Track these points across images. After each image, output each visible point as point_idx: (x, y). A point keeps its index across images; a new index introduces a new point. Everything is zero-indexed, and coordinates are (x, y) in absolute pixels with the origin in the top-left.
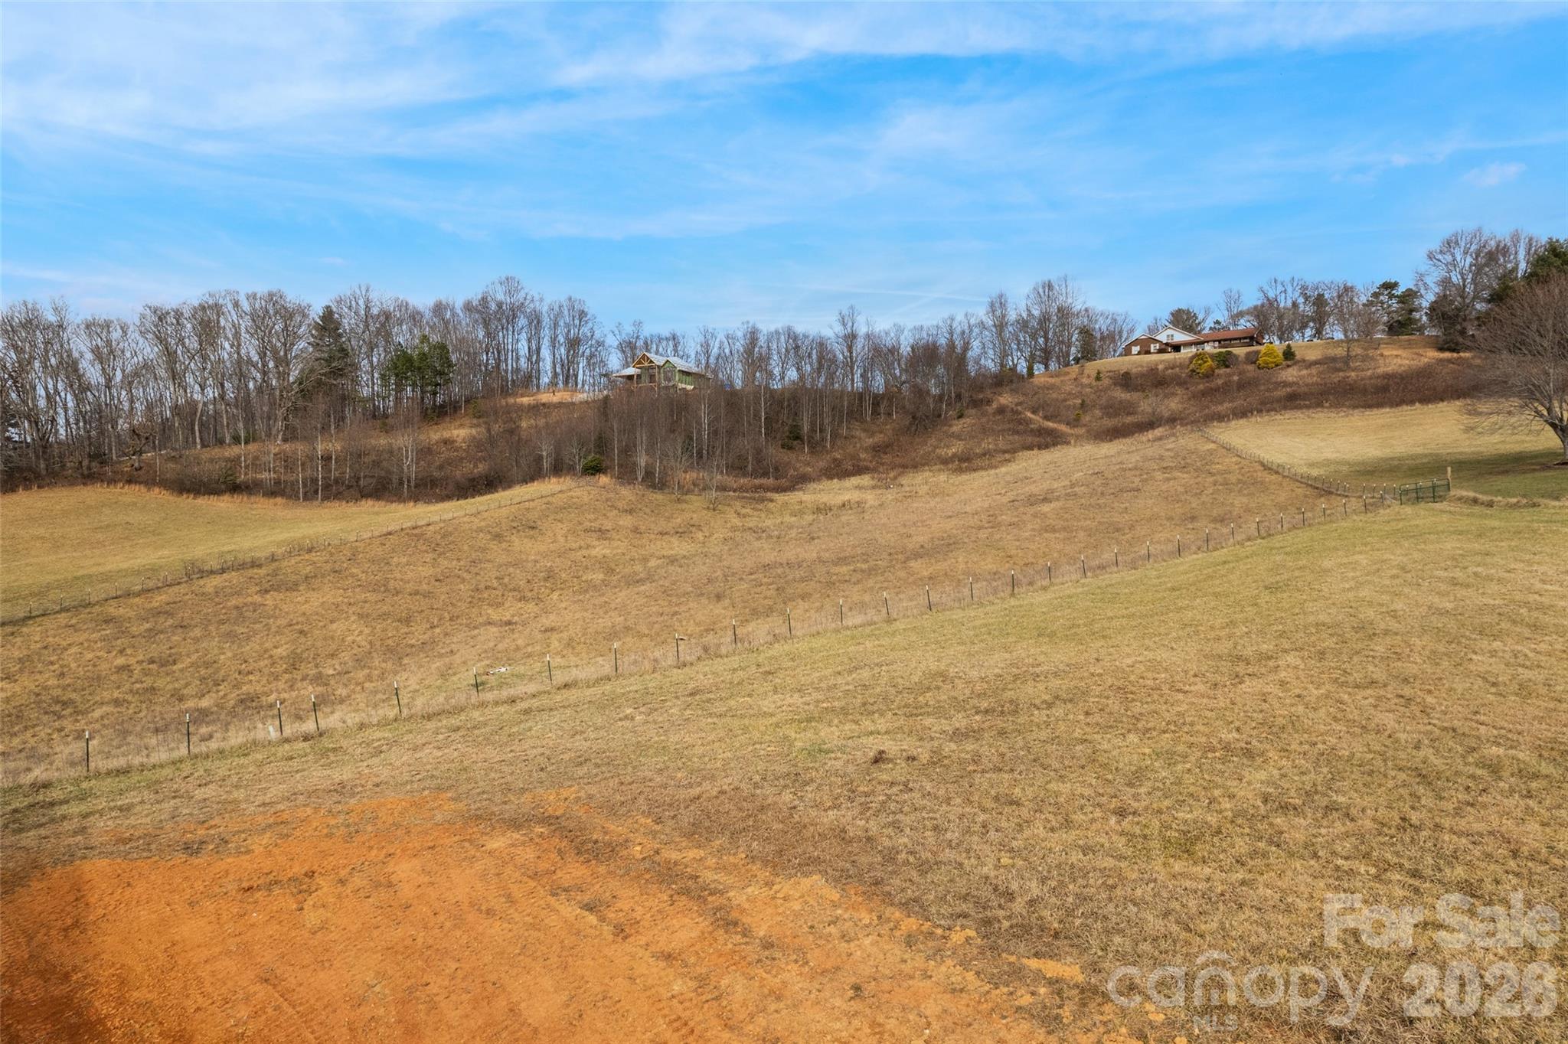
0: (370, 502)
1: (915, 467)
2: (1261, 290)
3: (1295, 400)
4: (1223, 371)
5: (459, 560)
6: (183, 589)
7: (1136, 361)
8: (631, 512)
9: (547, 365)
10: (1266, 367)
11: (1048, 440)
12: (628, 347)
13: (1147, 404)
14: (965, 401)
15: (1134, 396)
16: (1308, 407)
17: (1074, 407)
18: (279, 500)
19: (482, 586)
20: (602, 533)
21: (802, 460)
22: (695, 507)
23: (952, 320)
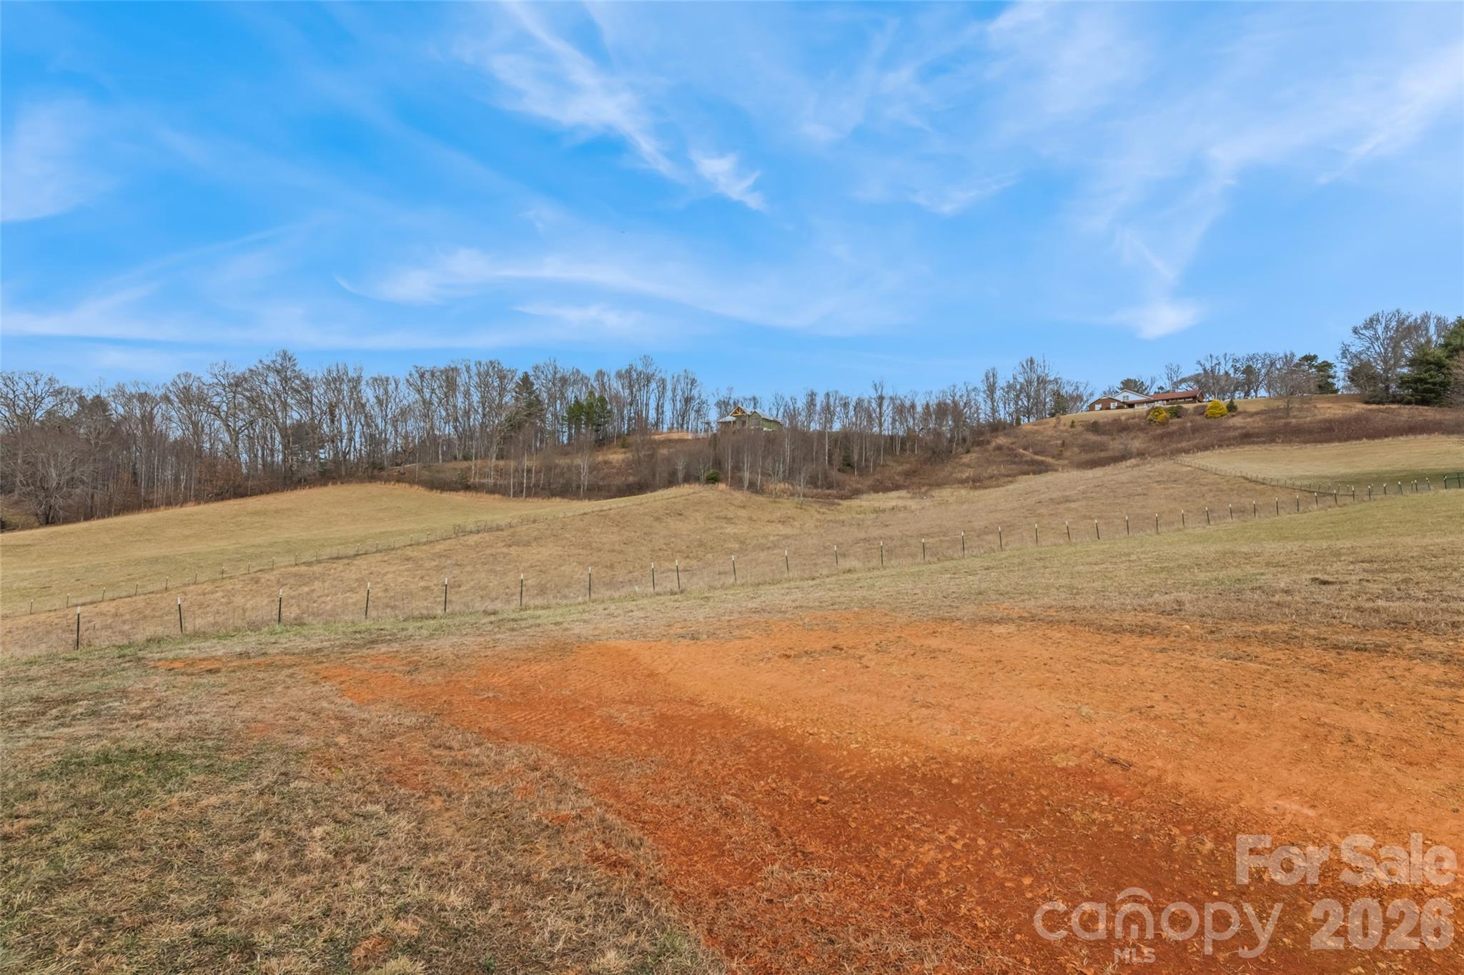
0: (558, 499)
1: (939, 485)
2: (1199, 363)
3: (1247, 438)
4: (1176, 420)
5: (635, 532)
6: (453, 542)
7: (1099, 414)
8: (744, 507)
9: (668, 414)
10: (1213, 417)
11: (1040, 468)
12: (723, 405)
13: (1116, 445)
14: (969, 443)
15: (1105, 438)
16: (1264, 443)
17: (1057, 445)
18: (497, 496)
19: (657, 548)
20: (729, 520)
21: (853, 480)
22: (787, 506)
23: (955, 386)
